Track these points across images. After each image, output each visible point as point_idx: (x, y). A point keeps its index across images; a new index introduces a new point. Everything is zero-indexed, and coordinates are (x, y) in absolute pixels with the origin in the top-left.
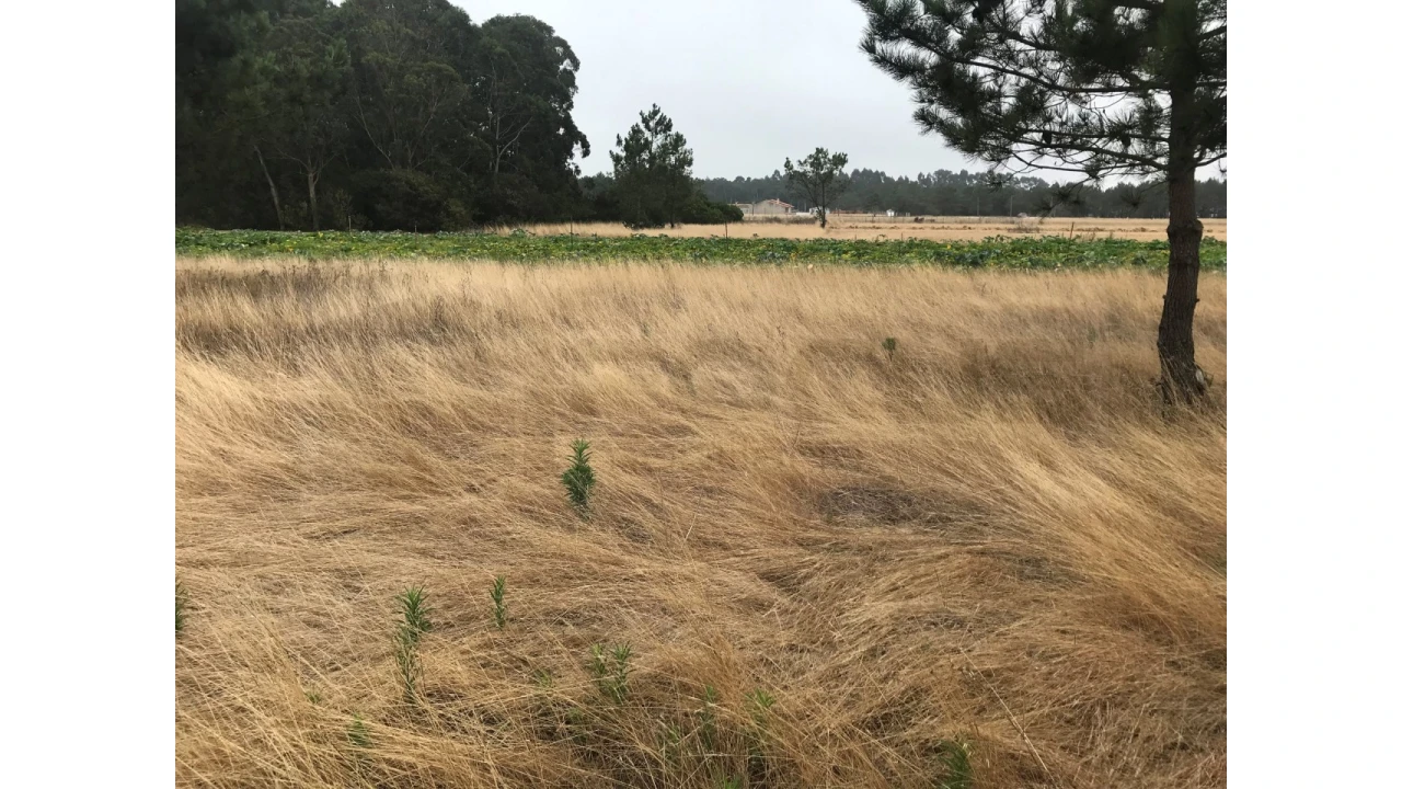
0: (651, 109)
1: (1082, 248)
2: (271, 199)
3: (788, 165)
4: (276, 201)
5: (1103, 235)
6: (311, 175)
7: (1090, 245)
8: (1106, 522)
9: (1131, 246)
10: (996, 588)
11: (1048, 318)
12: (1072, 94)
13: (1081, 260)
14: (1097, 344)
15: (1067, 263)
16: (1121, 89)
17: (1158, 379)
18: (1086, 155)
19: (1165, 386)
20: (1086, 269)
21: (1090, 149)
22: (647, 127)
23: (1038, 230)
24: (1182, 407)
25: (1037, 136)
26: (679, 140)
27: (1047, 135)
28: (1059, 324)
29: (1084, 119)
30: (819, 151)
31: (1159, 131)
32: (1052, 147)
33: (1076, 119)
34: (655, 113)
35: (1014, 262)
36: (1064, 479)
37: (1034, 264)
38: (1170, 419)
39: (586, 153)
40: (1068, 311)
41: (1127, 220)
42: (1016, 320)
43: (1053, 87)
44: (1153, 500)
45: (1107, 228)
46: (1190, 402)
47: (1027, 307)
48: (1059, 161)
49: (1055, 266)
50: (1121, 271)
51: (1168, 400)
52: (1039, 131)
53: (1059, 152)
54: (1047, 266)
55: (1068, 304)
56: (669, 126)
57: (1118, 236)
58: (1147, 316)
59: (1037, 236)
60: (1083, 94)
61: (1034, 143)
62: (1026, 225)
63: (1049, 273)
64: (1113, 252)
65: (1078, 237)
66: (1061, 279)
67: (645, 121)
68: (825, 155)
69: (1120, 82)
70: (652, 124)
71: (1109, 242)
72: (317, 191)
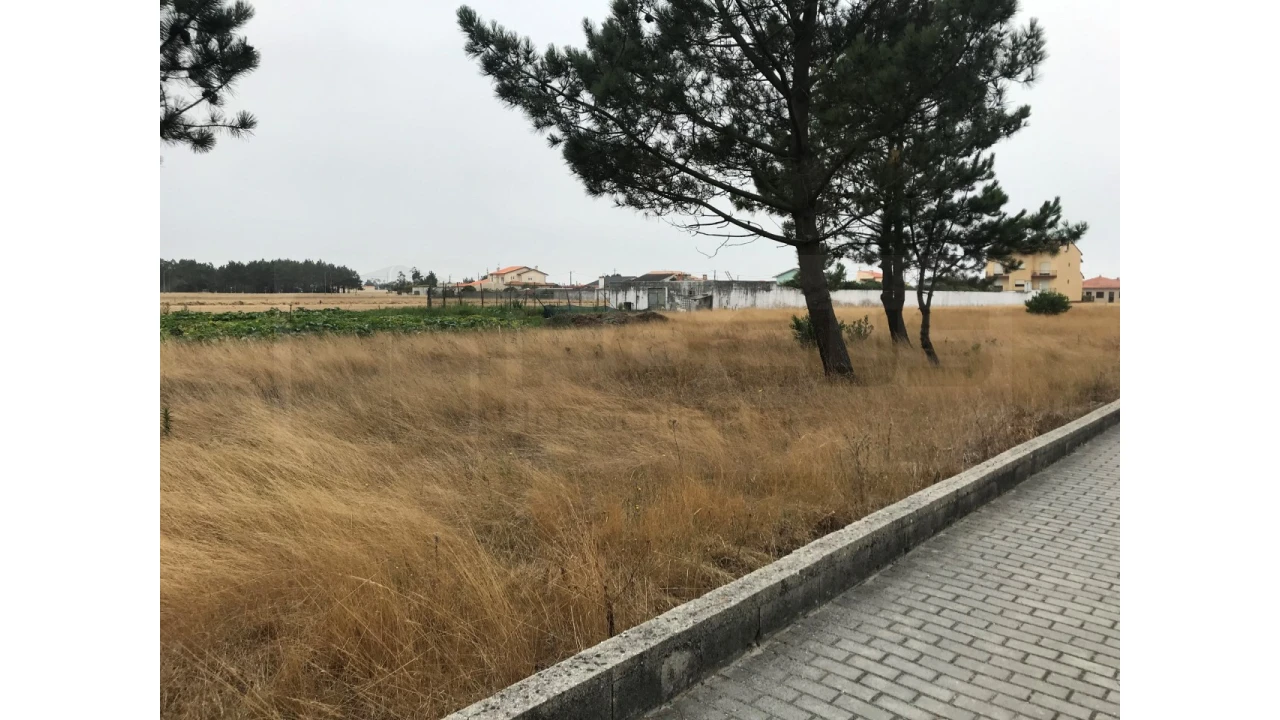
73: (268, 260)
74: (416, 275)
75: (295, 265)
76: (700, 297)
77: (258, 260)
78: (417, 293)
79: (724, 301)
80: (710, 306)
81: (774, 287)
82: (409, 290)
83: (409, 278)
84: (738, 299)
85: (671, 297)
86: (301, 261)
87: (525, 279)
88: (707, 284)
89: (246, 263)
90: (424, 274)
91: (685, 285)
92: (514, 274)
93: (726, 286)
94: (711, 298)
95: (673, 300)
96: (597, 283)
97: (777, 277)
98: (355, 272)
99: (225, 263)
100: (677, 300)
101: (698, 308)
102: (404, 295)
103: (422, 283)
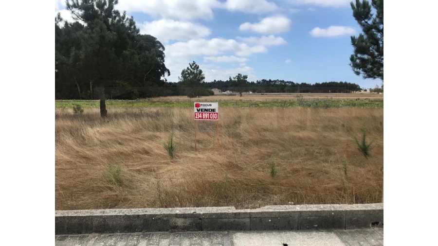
0: (193, 63)
2: (78, 90)
3: (230, 78)
4: (79, 90)
6: (91, 83)
22: (191, 68)
26: (201, 72)
30: (239, 74)
34: (194, 63)
39: (169, 75)
56: (198, 67)
67: (191, 66)
68: (241, 75)
70: (193, 67)
72: (93, 88)
73: (328, 82)
75: (337, 83)
77: (325, 82)
86: (339, 82)
89: (321, 83)
98: (358, 86)
99: (314, 84)
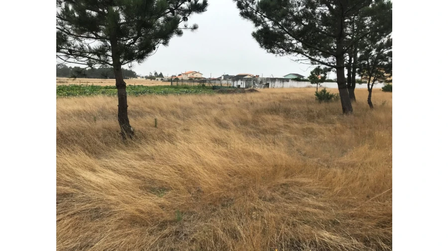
1: (84, 88)
5: (90, 84)
7: (87, 87)
8: (117, 187)
9: (100, 88)
10: (84, 228)
11: (79, 114)
12: (76, 38)
13: (85, 93)
14: (98, 122)
15: (81, 94)
16: (93, 38)
17: (120, 132)
18: (85, 59)
19: (122, 134)
20: (87, 95)
21: (86, 57)
23: (67, 82)
24: (129, 139)
25: (66, 51)
27: (70, 51)
28: (83, 115)
29: (82, 47)
31: (108, 53)
32: (72, 55)
33: (79, 46)
35: (61, 94)
36: (99, 174)
37: (69, 95)
38: (126, 144)
40: (85, 111)
41: (96, 79)
42: (66, 115)
43: (69, 34)
44: (129, 174)
45: (91, 82)
46: (131, 138)
47: (70, 110)
48: (76, 61)
49: (76, 95)
50: (99, 96)
51: (124, 138)
52: (67, 49)
53: (75, 57)
54: (73, 95)
55: (84, 108)
57: (95, 84)
58: (111, 111)
59: (67, 85)
60: (80, 38)
61: (65, 53)
62: (62, 81)
63: (75, 97)
64: (94, 90)
65: (82, 85)
66: (79, 99)
69: (93, 36)
71: (93, 87)
74: (156, 73)
76: (265, 83)
78: (157, 80)
79: (273, 85)
80: (268, 87)
81: (290, 80)
82: (154, 79)
83: (153, 75)
84: (278, 84)
85: (254, 84)
87: (195, 76)
88: (268, 79)
90: (159, 73)
91: (259, 80)
92: (191, 74)
93: (274, 80)
94: (269, 84)
95: (255, 84)
96: (221, 77)
97: (285, 76)
98: (135, 72)
100: (256, 84)
101: (264, 87)
102: (153, 80)
103: (158, 76)
